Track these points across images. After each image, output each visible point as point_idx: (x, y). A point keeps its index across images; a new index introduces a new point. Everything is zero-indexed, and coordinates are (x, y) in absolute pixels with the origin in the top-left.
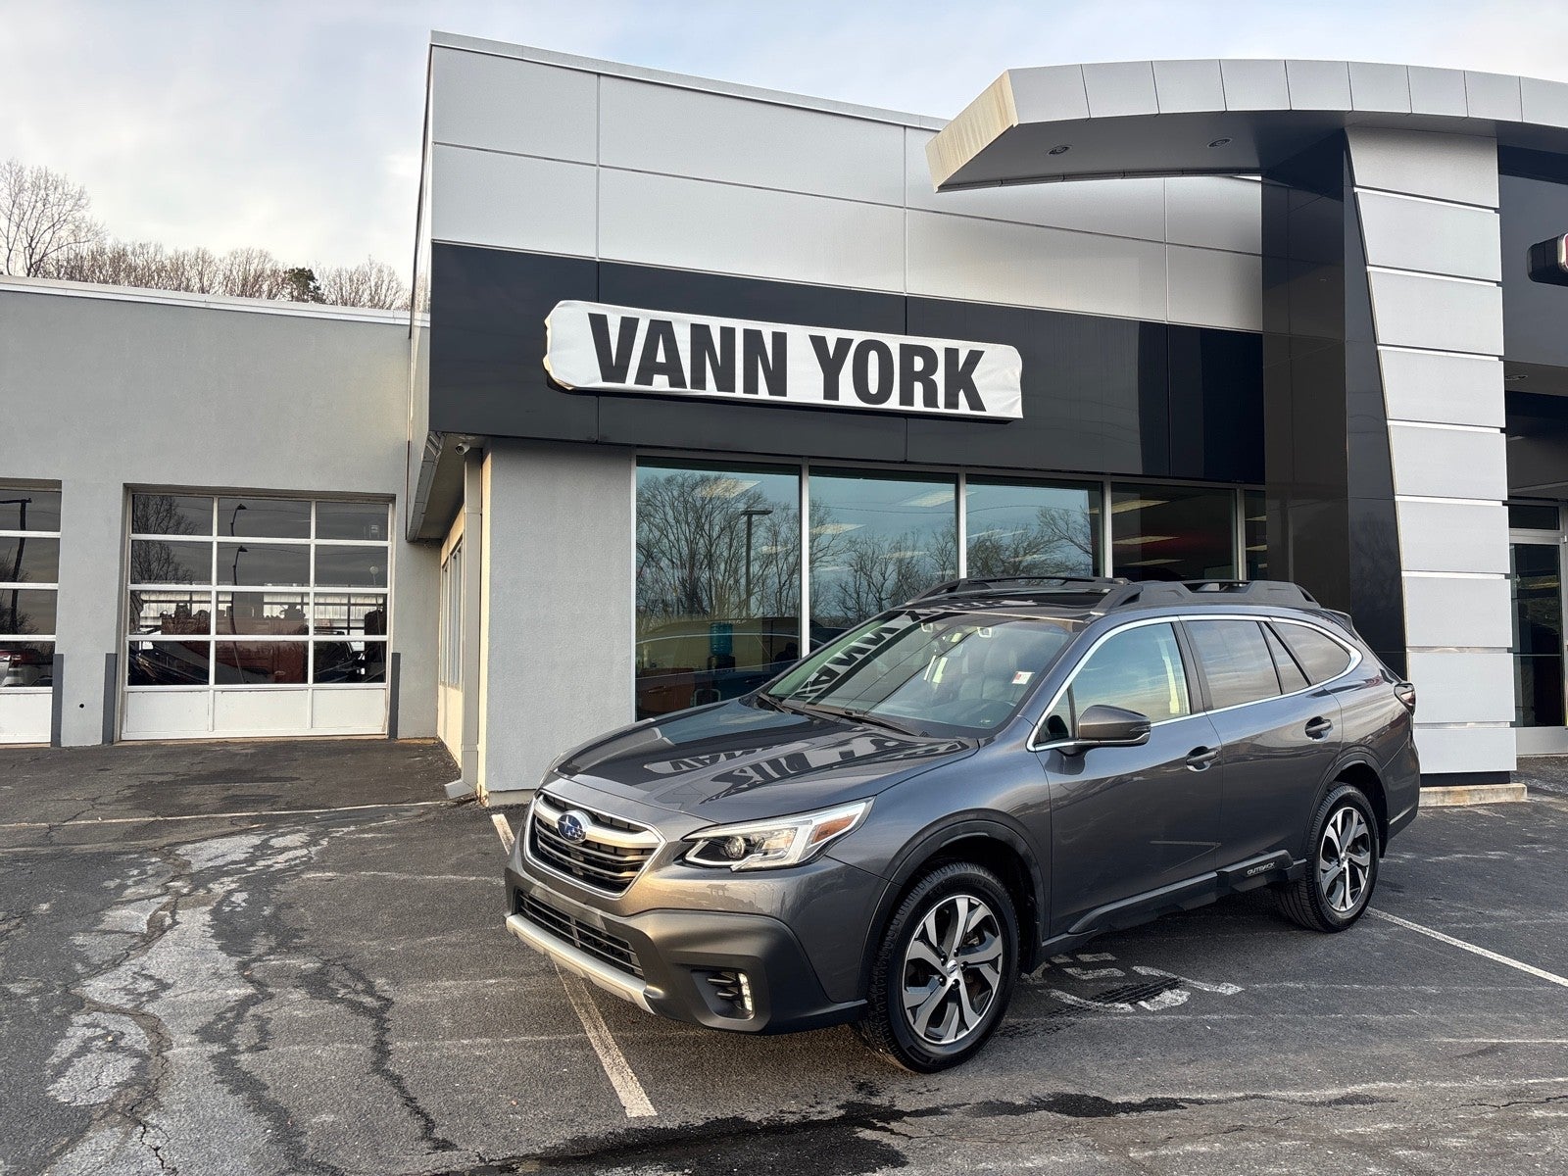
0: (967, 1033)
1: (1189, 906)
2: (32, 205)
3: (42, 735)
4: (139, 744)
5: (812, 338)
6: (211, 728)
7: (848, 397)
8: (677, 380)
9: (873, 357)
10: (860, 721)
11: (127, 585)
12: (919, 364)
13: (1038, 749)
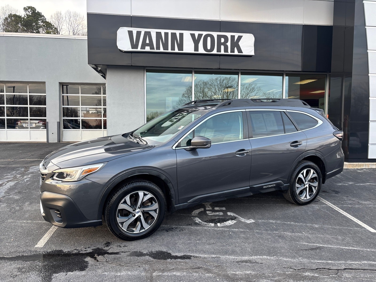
0: (144, 230)
1: (240, 196)
2: (73, 21)
3: (44, 140)
4: (65, 142)
5: (191, 34)
6: (81, 139)
7: (201, 50)
8: (152, 48)
9: (209, 39)
11: (62, 106)
12: (223, 40)
13: (176, 149)
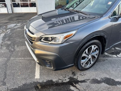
0: (91, 65)
10: (78, 12)
13: (111, 17)
